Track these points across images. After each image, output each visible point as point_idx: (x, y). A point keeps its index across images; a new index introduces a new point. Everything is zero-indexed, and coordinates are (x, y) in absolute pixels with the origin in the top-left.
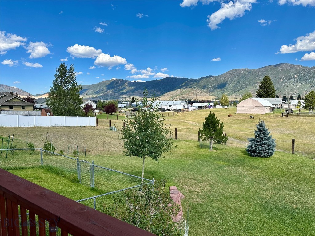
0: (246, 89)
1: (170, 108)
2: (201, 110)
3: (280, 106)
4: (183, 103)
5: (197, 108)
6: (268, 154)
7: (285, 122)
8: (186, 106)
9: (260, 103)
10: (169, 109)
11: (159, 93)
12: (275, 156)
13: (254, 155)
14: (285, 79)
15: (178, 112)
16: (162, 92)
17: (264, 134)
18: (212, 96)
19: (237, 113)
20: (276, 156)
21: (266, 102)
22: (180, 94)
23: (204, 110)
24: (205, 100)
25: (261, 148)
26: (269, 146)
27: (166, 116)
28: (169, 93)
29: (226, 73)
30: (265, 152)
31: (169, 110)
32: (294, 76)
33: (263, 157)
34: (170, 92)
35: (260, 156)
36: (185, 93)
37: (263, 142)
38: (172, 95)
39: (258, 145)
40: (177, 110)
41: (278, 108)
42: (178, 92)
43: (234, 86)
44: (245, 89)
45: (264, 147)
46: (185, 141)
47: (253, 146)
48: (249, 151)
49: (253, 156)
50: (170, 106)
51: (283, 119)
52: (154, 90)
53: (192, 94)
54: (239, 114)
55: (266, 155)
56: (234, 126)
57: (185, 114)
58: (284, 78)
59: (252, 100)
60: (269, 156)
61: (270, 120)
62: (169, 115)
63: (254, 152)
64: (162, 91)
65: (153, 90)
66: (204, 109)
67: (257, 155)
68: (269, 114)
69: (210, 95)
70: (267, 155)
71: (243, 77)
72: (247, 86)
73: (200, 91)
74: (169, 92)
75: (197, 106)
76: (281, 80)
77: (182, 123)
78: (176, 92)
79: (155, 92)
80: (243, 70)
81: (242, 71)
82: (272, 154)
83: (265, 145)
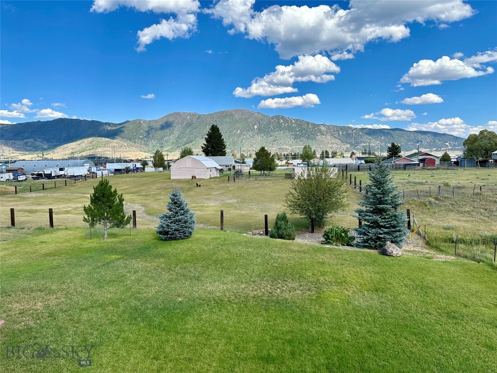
0: (194, 142)
1: (62, 173)
2: (120, 175)
3: (232, 167)
4: (89, 164)
5: (112, 173)
6: (185, 234)
7: (230, 189)
8: (94, 169)
9: (202, 164)
10: (61, 175)
11: (46, 147)
12: (195, 235)
13: (167, 237)
14: (243, 131)
15: (75, 180)
16: (51, 144)
17: (178, 207)
18: (145, 152)
19: (172, 178)
20: (198, 236)
21: (211, 162)
22: (88, 148)
23: (125, 175)
24: (133, 159)
25: (174, 226)
26: (186, 222)
27: (51, 188)
28: (65, 146)
29: (164, 117)
30: (181, 232)
31: (58, 177)
32: (253, 127)
33: (178, 239)
34: (69, 144)
35: (175, 239)
36: (97, 147)
37: (178, 218)
38: (71, 150)
39: (171, 223)
40: (75, 176)
41: (230, 170)
42: (83, 145)
43: (178, 137)
44: (192, 143)
45: (179, 224)
46: (66, 229)
47: (164, 226)
48: (160, 233)
49: (165, 240)
50: (61, 169)
51: (229, 185)
52: (35, 140)
53: (111, 149)
54: (174, 180)
55: (182, 236)
56: (163, 197)
57: (89, 182)
58: (241, 129)
59: (191, 159)
60: (187, 236)
61: (214, 186)
62: (57, 186)
63: (166, 233)
64: (51, 142)
65: (32, 140)
66: (125, 173)
67: (170, 238)
68: (214, 178)
69: (141, 151)
70: (185, 236)
71: (189, 125)
72: (195, 138)
73: (124, 144)
74: (66, 143)
75: (112, 169)
76: (239, 131)
77: (78, 198)
78: (79, 144)
79: (38, 143)
80: (189, 114)
81: (187, 116)
82: (190, 233)
83: (180, 221)
